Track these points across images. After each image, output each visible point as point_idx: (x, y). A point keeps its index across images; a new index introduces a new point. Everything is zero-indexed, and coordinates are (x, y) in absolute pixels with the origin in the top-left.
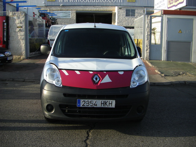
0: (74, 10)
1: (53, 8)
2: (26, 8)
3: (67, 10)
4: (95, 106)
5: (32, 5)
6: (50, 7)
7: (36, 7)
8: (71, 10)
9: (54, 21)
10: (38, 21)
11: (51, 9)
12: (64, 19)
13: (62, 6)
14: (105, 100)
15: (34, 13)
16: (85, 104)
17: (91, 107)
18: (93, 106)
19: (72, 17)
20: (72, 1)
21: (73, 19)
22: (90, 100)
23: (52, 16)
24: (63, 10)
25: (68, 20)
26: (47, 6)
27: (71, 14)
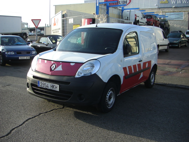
0: (187, 11)
1: (166, 10)
2: (129, 10)
3: (180, 12)
4: (47, 88)
5: (135, 8)
6: (162, 9)
7: (139, 10)
8: (184, 12)
9: (163, 23)
10: (140, 22)
11: (164, 11)
12: (176, 21)
13: (174, 7)
14: (53, 84)
15: (136, 15)
16: (42, 85)
17: (45, 88)
18: (47, 87)
19: (185, 19)
20: (185, 2)
21: (186, 21)
22: (45, 83)
23: (165, 18)
24: (175, 12)
25: (181, 21)
26: (159, 8)
27: (184, 15)
